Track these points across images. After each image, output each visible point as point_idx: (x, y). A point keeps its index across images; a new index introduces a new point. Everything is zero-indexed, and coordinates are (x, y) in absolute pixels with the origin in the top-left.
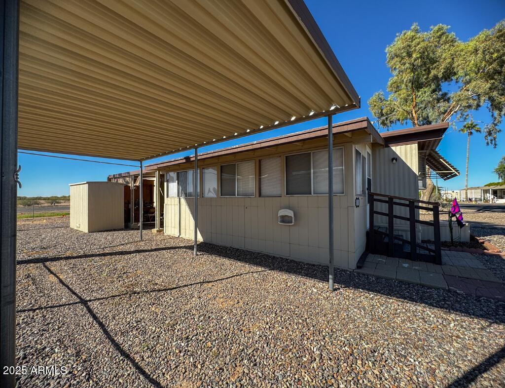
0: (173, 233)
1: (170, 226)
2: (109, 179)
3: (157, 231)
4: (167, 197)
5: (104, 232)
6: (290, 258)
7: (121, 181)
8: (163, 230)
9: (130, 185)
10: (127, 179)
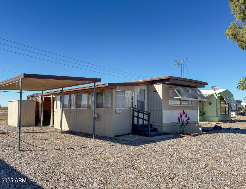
0: (58, 127)
1: (57, 123)
2: (28, 98)
3: (51, 127)
4: (56, 108)
5: (25, 126)
6: (97, 135)
7: (34, 99)
8: (54, 126)
9: (39, 101)
10: (37, 98)
